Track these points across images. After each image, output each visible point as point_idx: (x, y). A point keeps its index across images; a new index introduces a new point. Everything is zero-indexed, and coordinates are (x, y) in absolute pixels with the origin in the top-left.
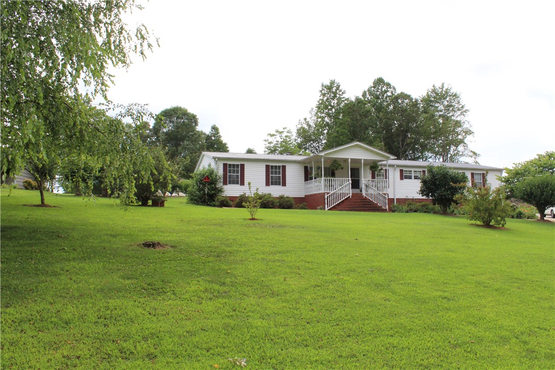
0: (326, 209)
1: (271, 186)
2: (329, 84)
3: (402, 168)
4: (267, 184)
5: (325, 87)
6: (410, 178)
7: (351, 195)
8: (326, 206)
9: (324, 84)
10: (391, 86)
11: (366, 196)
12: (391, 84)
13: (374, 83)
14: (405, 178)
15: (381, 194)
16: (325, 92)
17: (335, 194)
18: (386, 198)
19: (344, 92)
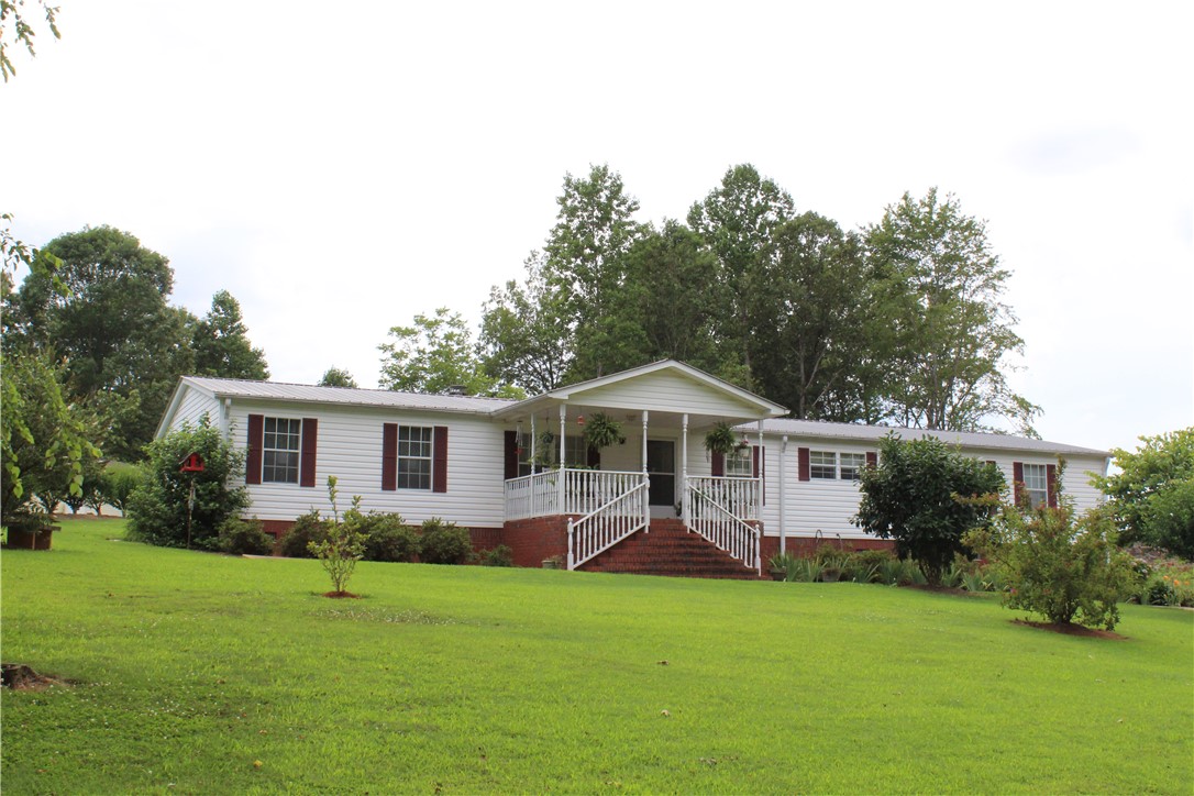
0: (571, 565)
1: (399, 491)
2: (588, 180)
3: (804, 445)
4: (388, 484)
5: (577, 189)
6: (828, 474)
7: (647, 523)
8: (570, 556)
9: (574, 179)
10: (778, 193)
11: (694, 529)
12: (779, 187)
13: (725, 183)
14: (814, 476)
15: (740, 524)
16: (576, 203)
17: (598, 518)
18: (754, 534)
19: (634, 207)
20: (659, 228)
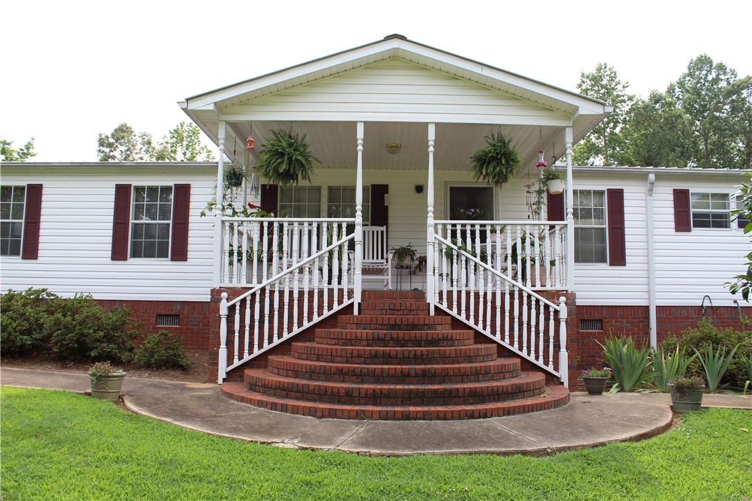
0: (222, 367)
2: (594, 72)
3: (681, 186)
4: (118, 253)
5: (587, 77)
6: (720, 222)
7: (357, 299)
8: (223, 353)
9: (586, 73)
10: (726, 69)
11: (444, 307)
12: (727, 65)
13: (689, 69)
14: (697, 225)
15: (529, 296)
16: (588, 86)
17: (272, 293)
18: (556, 312)
19: (626, 85)
20: (646, 97)
